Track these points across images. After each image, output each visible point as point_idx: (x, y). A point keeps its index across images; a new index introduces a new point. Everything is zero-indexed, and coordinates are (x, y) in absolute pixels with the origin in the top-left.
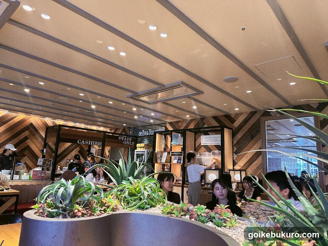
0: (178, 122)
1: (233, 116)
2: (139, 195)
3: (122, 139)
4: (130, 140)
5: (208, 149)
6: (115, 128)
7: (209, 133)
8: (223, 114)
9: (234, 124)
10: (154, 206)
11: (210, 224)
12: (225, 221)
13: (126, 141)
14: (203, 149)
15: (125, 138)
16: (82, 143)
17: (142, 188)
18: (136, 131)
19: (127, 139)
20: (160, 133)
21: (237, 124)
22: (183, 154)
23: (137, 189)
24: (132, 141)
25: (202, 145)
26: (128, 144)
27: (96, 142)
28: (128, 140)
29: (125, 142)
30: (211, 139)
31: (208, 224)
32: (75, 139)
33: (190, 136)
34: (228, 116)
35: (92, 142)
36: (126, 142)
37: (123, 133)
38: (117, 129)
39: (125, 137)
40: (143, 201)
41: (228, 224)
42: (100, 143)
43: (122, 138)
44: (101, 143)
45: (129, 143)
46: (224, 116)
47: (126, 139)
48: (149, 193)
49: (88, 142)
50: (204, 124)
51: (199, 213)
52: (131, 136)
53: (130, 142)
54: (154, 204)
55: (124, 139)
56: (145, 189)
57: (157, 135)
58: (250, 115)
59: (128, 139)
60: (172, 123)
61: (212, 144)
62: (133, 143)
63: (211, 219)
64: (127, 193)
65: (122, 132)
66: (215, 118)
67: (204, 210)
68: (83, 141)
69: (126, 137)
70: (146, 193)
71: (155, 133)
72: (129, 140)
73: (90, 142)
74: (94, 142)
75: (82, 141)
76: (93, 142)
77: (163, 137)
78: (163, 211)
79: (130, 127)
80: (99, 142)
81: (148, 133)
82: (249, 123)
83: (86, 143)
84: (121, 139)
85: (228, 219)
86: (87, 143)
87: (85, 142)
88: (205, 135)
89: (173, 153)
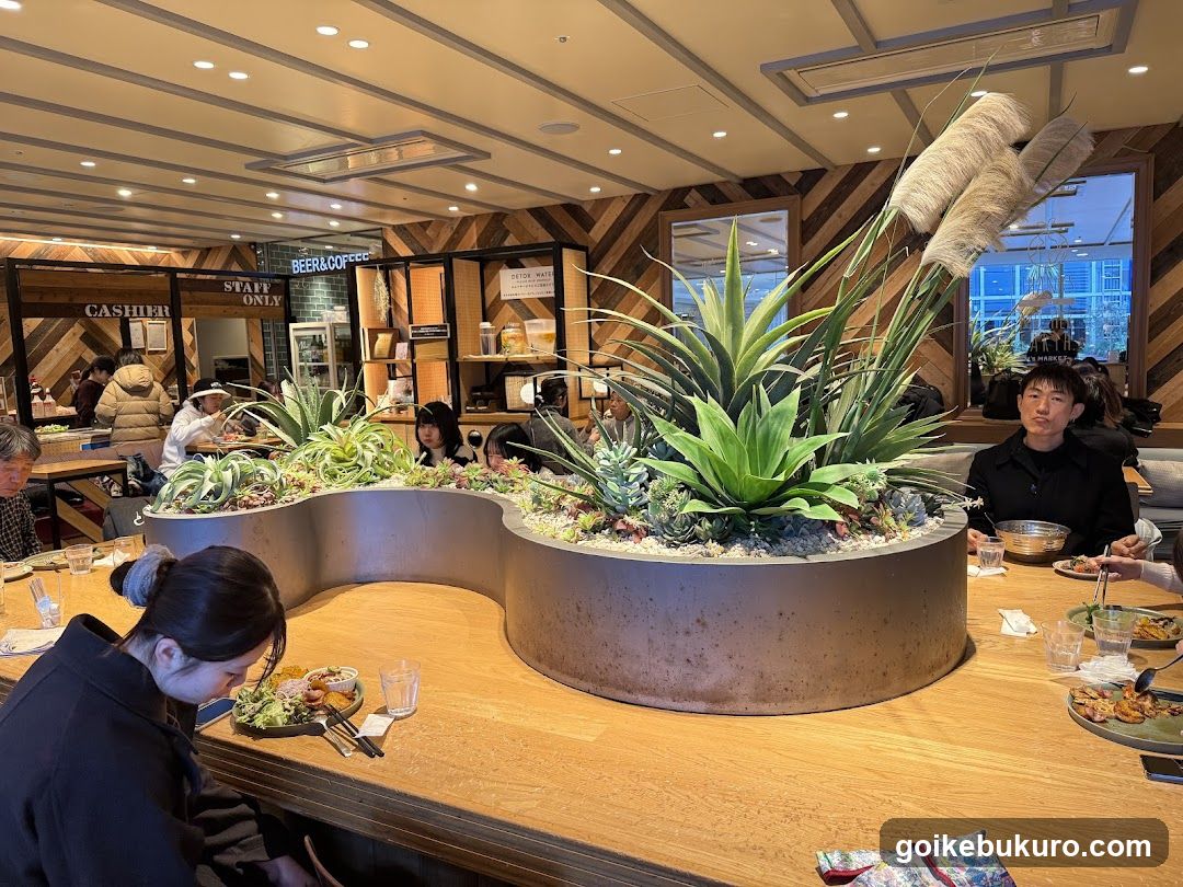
0: (424, 225)
1: (587, 208)
2: (354, 459)
3: (238, 290)
4: (265, 290)
5: (524, 310)
6: (198, 249)
7: (523, 261)
8: (558, 202)
9: (591, 234)
10: (388, 477)
11: (489, 491)
12: (513, 483)
13: (253, 294)
14: (508, 311)
15: (248, 284)
16: (103, 314)
17: (359, 446)
18: (278, 255)
19: (253, 288)
20: (369, 264)
21: (598, 233)
22: (448, 330)
23: (347, 449)
24: (271, 292)
25: (503, 298)
26: (261, 303)
27: (149, 308)
28: (257, 290)
29: (248, 298)
30: (528, 279)
31: (486, 491)
32: (75, 302)
33: (466, 273)
34: (573, 209)
35: (135, 308)
36: (251, 299)
37: (235, 268)
38: (209, 249)
39: (244, 283)
40: (363, 471)
41: (517, 487)
42: (164, 309)
43: (237, 284)
44: (167, 308)
45: (264, 300)
46: (562, 205)
47: (249, 289)
48: (375, 454)
49: (123, 310)
50: (507, 233)
51: (472, 478)
52: (264, 276)
53: (267, 297)
54: (387, 473)
55: (242, 288)
56: (364, 447)
57: (359, 271)
58: (633, 206)
59: (256, 285)
60: (405, 229)
61: (534, 296)
62: (275, 298)
63: (491, 484)
64: (327, 457)
65: (228, 263)
66: (538, 213)
67: (480, 471)
68: (105, 307)
69: (248, 279)
70: (369, 456)
71: (351, 267)
72: (261, 290)
73: (127, 307)
74: (141, 308)
75: (100, 307)
76: (138, 309)
77: (380, 277)
78: (407, 482)
79: (255, 244)
80: (160, 308)
81: (326, 262)
82: (628, 229)
83: (117, 314)
84: (234, 288)
85: (519, 480)
86: (119, 311)
87: (111, 312)
88: (511, 267)
89: (419, 328)
